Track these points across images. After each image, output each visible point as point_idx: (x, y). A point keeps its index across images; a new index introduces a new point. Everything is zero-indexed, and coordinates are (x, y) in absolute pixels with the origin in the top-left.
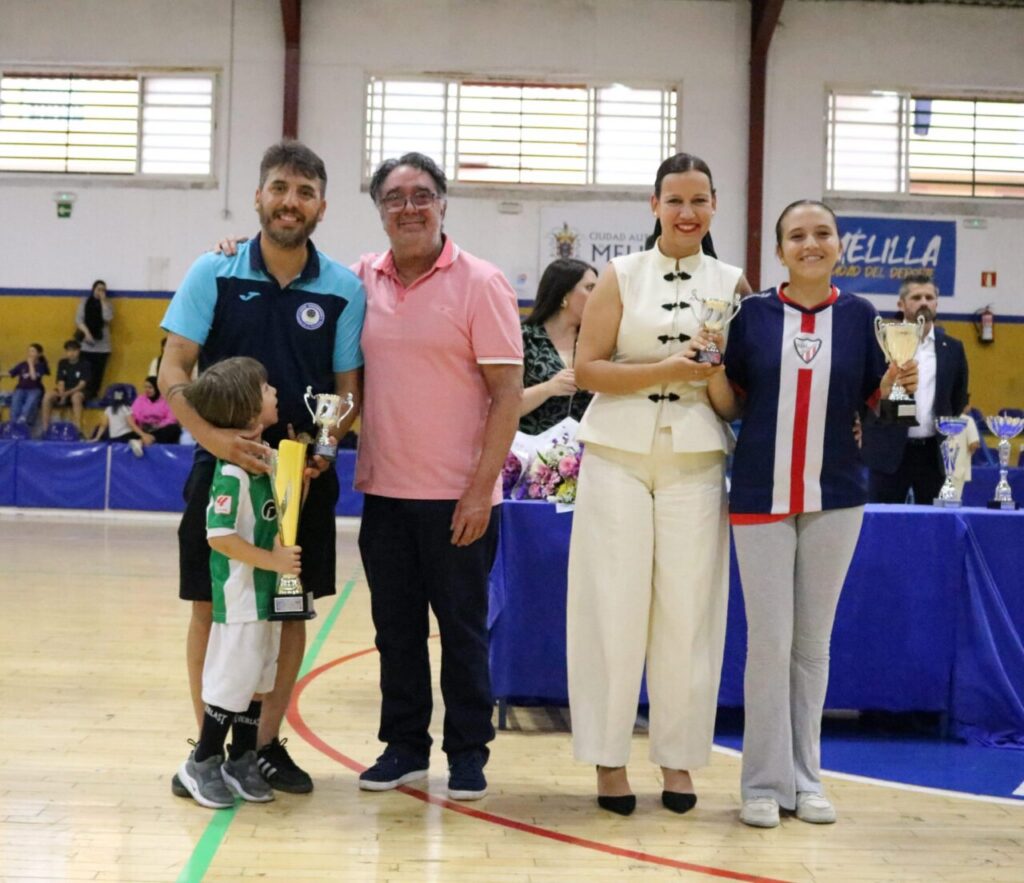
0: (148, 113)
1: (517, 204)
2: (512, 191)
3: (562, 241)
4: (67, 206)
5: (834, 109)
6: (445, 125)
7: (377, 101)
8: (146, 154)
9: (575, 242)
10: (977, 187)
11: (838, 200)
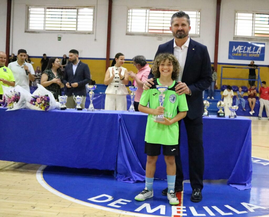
0: (79, 17)
1: (161, 38)
2: (160, 35)
4: (60, 38)
5: (237, 16)
6: (146, 20)
7: (130, 14)
8: (78, 26)
11: (237, 38)
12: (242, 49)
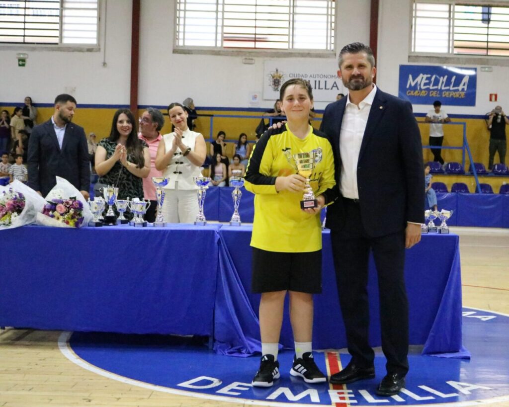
0: (65, 12)
1: (252, 59)
2: (250, 52)
3: (275, 78)
4: (23, 60)
5: (416, 10)
6: (217, 19)
7: (182, 7)
8: (64, 34)
9: (282, 78)
10: (489, 50)
11: (417, 56)
12: (427, 81)
